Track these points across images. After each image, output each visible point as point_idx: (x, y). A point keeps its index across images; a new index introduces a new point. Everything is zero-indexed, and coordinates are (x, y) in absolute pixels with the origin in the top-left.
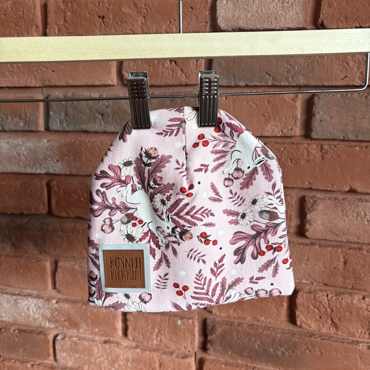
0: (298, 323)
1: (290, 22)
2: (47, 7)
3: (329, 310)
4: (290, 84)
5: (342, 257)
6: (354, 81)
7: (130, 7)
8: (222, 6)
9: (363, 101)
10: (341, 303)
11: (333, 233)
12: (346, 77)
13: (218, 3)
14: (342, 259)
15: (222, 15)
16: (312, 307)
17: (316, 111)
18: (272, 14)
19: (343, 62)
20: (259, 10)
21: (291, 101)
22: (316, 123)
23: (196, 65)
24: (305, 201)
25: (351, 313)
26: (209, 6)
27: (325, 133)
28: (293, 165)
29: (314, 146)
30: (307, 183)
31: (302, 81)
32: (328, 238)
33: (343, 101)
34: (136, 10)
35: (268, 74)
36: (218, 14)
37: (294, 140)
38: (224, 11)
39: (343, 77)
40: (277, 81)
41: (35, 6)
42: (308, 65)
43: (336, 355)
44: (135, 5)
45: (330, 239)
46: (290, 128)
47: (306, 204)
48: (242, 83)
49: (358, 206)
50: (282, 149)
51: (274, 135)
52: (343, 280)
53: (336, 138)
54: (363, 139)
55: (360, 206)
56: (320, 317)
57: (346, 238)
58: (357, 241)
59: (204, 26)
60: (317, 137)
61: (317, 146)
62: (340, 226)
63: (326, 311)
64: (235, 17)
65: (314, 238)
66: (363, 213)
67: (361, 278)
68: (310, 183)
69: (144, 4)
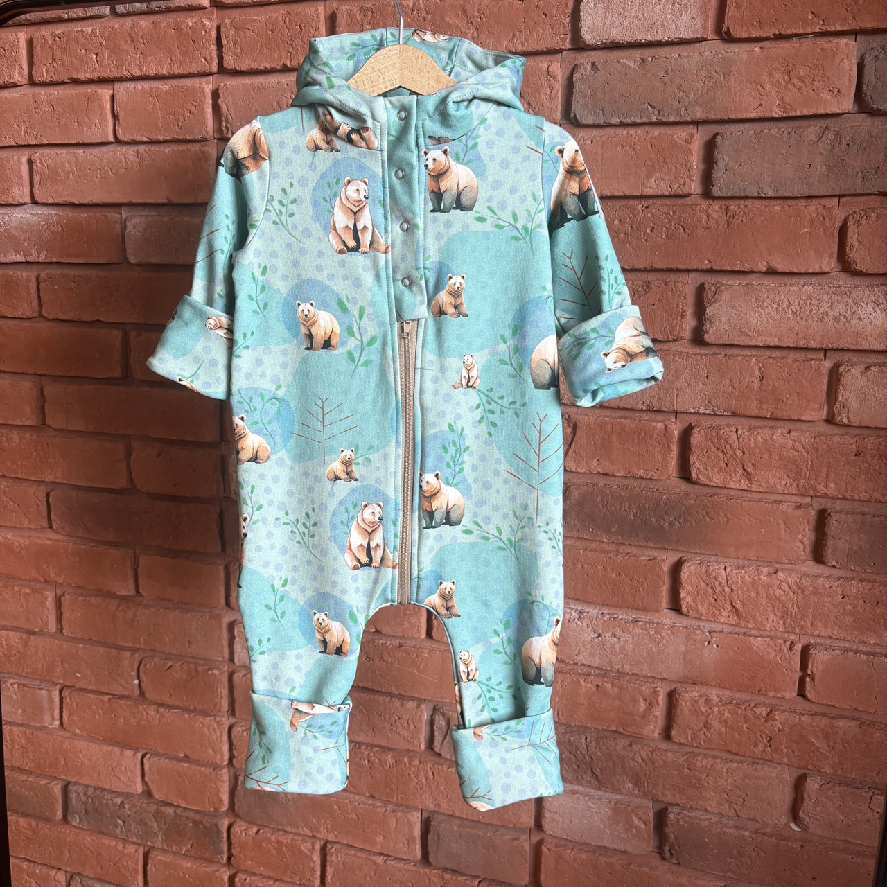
0: (694, 475)
1: (682, 30)
2: (336, 18)
3: (738, 452)
4: (682, 120)
5: (757, 369)
6: (771, 111)
7: (457, 16)
8: (589, 10)
9: (784, 139)
10: (755, 440)
11: (744, 333)
12: (760, 105)
13: (582, 6)
14: (757, 373)
15: (587, 23)
16: (714, 449)
17: (720, 156)
18: (658, 20)
19: (756, 85)
20: (640, 15)
21: (683, 143)
22: (718, 174)
23: (550, 95)
24: (704, 289)
25: (770, 455)
26: (570, 11)
27: (731, 187)
28: (686, 236)
29: (717, 207)
30: (706, 262)
31: (699, 114)
32: (736, 343)
33: (756, 140)
34: (465, 18)
35: (651, 106)
36: (582, 22)
37: (688, 201)
38: (590, 18)
39: (756, 106)
40: (664, 116)
41: (318, 17)
42: (708, 90)
43: (749, 520)
44: (465, 12)
45: (740, 343)
46: (682, 182)
47: (705, 294)
48: (615, 120)
49: (779, 292)
50: (671, 213)
51: (659, 193)
52: (759, 405)
53: (747, 194)
54: (786, 194)
55: (782, 292)
56: (727, 464)
57: (762, 341)
58: (777, 344)
59: (561, 39)
60: (720, 194)
61: (721, 207)
62: (754, 322)
63: (735, 454)
64: (606, 25)
65: (717, 343)
66: (786, 303)
67: (785, 400)
68: (710, 261)
69: (477, 10)
